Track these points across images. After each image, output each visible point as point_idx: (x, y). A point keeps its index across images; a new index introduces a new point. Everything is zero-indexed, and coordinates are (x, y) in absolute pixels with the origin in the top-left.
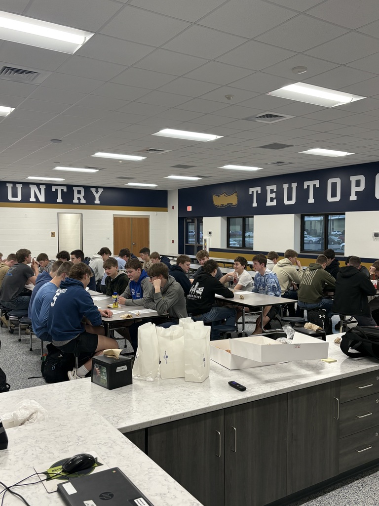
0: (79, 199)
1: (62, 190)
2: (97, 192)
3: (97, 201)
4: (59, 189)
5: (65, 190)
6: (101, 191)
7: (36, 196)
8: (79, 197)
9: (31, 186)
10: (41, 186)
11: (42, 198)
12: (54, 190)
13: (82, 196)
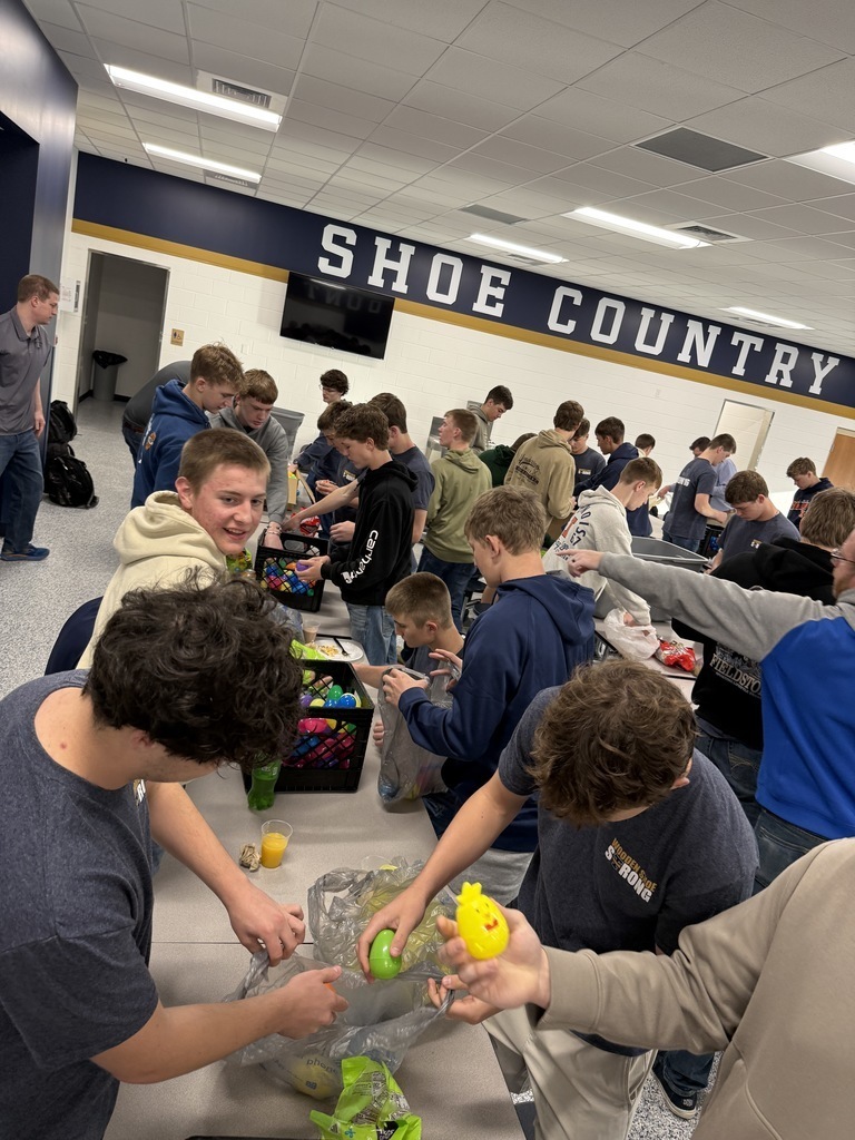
0: (780, 375)
1: (753, 346)
2: (824, 364)
3: (816, 389)
4: (748, 340)
5: (758, 348)
7: (693, 352)
8: (781, 368)
9: (691, 323)
10: (711, 329)
11: (704, 359)
12: (735, 342)
13: (787, 369)
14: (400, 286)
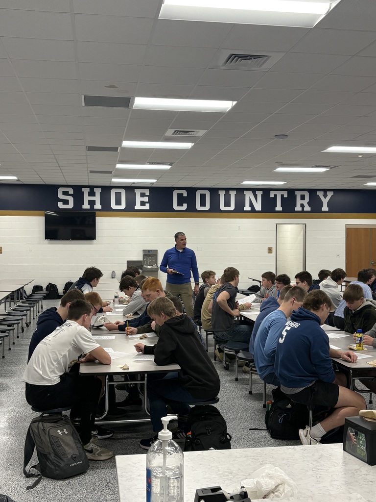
0: (302, 206)
1: (282, 196)
2: (325, 196)
3: (325, 208)
4: (279, 195)
5: (286, 196)
6: (330, 194)
7: (251, 205)
8: (302, 203)
10: (257, 192)
11: (258, 207)
12: (272, 196)
13: (305, 202)
14: (98, 206)
